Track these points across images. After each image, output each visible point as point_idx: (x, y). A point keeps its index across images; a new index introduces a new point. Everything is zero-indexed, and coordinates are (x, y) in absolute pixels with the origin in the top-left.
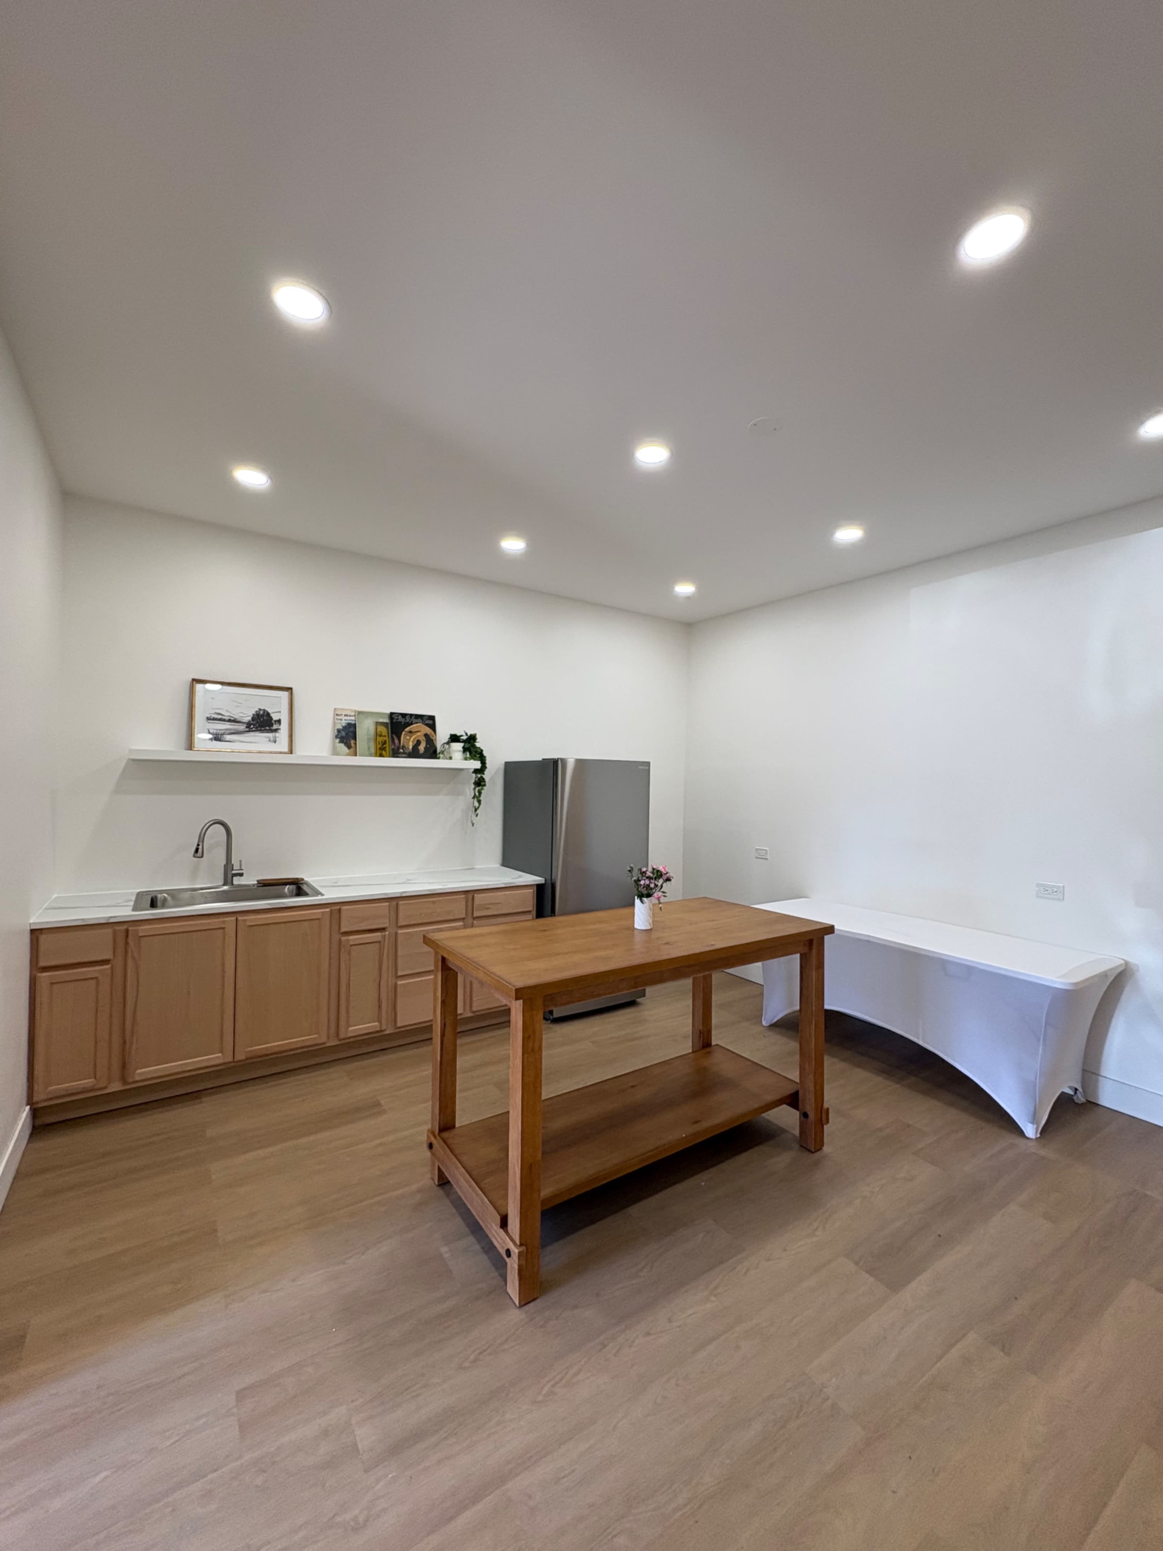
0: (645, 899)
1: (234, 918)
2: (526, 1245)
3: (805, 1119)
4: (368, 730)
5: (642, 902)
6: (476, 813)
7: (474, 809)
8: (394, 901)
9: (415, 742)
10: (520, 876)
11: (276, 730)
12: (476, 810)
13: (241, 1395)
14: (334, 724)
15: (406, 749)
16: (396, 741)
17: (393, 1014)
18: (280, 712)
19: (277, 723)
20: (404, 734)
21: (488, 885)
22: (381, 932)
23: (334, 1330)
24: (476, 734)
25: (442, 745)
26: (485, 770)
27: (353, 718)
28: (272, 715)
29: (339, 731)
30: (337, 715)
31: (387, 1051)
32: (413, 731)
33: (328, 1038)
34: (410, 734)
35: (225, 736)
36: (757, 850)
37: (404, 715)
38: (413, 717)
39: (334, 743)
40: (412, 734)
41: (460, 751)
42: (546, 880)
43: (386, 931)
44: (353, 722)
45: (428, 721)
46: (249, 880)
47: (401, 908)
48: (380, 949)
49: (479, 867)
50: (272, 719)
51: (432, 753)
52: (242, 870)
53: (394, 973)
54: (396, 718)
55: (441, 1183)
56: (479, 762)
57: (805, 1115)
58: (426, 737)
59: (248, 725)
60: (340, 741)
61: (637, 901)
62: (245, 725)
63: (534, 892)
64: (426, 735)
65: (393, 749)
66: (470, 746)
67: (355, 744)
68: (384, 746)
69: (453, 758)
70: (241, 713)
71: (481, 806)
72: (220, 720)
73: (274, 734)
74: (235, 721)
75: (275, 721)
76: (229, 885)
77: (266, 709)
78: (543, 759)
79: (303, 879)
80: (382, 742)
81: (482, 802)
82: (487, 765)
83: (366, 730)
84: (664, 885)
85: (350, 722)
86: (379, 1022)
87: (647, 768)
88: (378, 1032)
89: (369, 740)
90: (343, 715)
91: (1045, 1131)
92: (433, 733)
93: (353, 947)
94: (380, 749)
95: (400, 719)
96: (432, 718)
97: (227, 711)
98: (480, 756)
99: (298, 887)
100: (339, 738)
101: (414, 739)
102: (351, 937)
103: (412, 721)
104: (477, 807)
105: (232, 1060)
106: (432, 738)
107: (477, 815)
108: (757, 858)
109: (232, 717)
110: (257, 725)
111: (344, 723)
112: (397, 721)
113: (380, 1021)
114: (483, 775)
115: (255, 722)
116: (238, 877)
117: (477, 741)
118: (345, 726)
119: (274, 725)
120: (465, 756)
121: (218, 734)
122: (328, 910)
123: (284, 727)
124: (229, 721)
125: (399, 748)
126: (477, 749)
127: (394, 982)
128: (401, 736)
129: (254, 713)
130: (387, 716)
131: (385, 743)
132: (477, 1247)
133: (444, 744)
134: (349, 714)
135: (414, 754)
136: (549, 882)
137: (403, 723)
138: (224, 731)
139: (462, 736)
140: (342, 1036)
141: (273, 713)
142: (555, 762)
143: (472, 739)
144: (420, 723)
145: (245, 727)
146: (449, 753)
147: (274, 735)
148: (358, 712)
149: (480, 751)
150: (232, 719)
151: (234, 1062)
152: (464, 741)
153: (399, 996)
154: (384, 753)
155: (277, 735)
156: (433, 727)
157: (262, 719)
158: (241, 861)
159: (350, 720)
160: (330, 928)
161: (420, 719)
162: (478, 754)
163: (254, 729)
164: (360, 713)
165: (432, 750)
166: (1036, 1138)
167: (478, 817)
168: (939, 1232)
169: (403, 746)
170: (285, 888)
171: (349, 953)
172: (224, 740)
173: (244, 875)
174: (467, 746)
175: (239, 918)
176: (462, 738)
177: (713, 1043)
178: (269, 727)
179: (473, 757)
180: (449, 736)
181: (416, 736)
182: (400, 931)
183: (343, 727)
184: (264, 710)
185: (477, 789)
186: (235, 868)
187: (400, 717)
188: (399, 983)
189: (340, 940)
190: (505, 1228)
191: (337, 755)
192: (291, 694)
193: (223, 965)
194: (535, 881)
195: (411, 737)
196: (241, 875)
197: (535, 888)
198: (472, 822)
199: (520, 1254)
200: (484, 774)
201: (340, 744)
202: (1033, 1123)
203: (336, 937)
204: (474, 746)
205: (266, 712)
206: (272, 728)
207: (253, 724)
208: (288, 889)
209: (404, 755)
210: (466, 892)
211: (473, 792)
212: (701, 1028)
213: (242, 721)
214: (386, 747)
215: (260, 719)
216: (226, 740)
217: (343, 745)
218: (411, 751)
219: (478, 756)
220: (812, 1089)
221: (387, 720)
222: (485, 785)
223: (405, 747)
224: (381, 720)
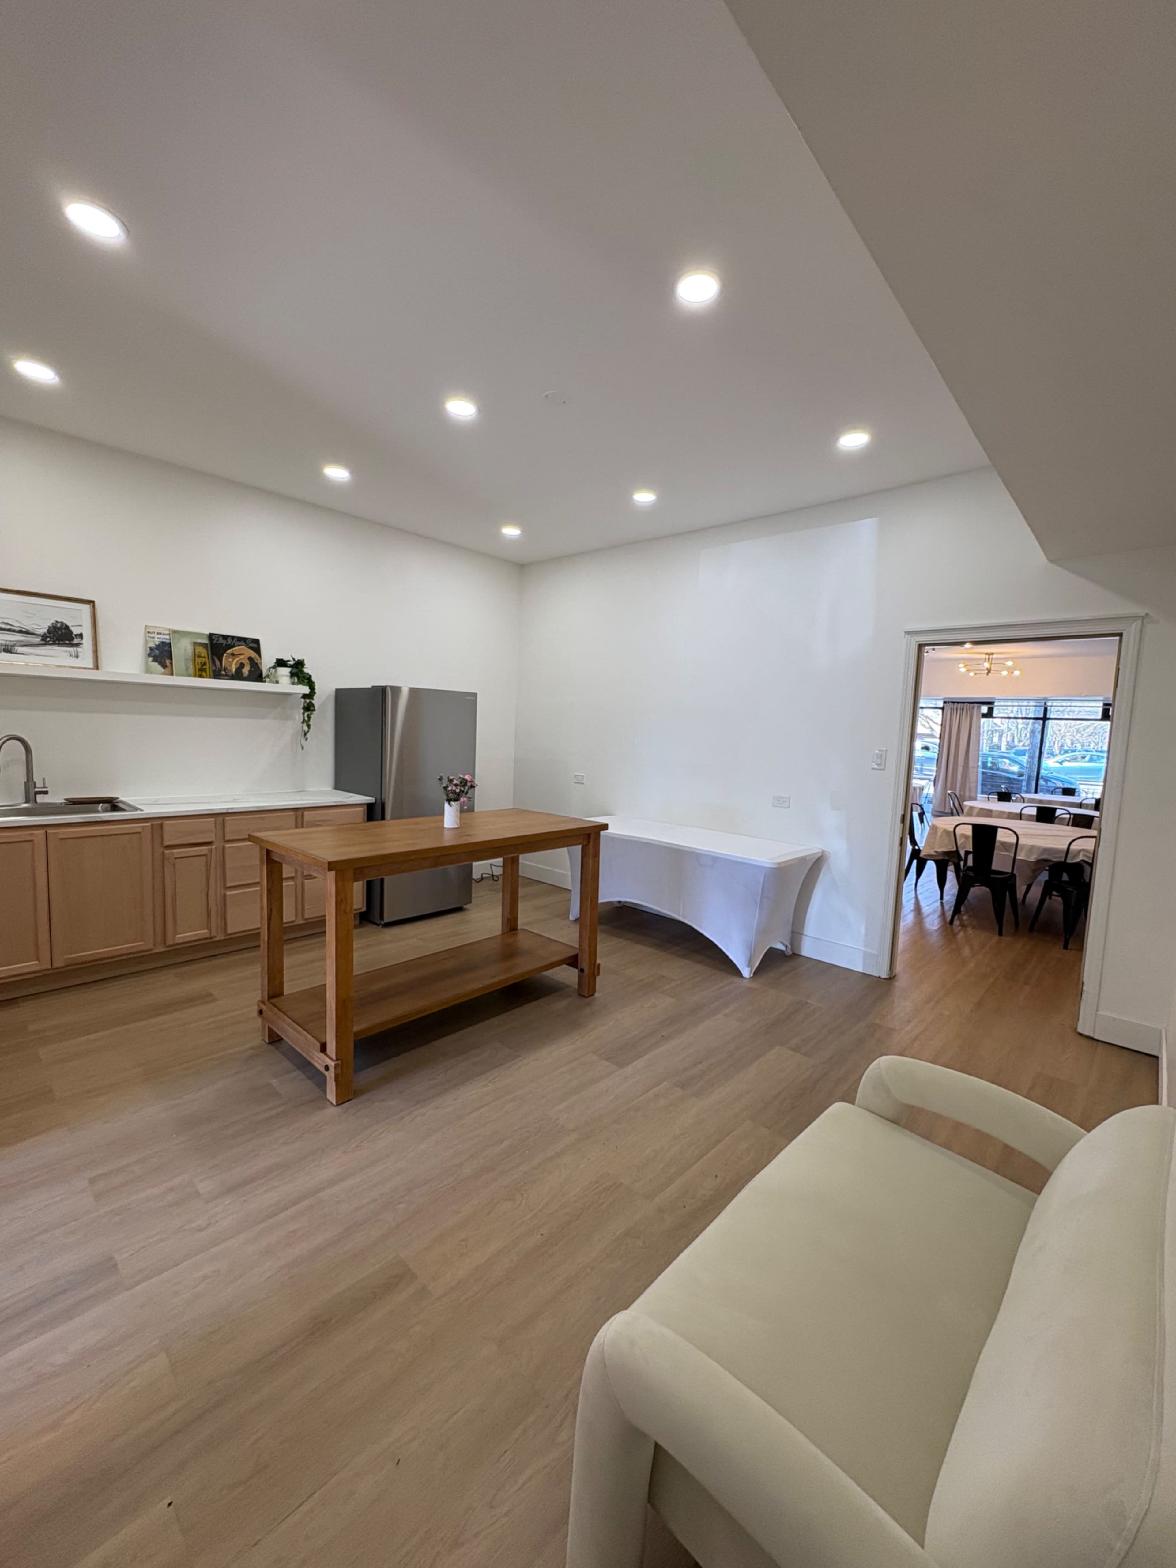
0: (452, 803)
1: (43, 831)
2: (341, 1060)
3: (582, 973)
4: (185, 650)
5: (450, 804)
6: (306, 737)
7: (303, 734)
8: (220, 817)
9: (239, 665)
10: (351, 797)
11: (78, 645)
12: (305, 734)
13: (92, 1181)
14: (146, 642)
15: (228, 672)
16: (217, 663)
17: (223, 923)
18: (81, 626)
19: (78, 637)
20: (226, 656)
21: (317, 803)
22: (207, 846)
23: (175, 1136)
24: (303, 660)
25: (268, 669)
26: (313, 696)
27: (168, 637)
28: (72, 629)
29: (151, 649)
30: (149, 633)
31: (217, 957)
32: (236, 653)
33: (154, 945)
34: (232, 656)
35: (16, 648)
36: (576, 775)
37: (225, 637)
38: (235, 640)
39: (146, 663)
40: (234, 657)
41: (287, 676)
42: (376, 800)
43: (212, 845)
44: (168, 641)
45: (252, 644)
46: (56, 798)
47: (227, 824)
48: (207, 862)
49: (311, 790)
50: (72, 633)
51: (257, 676)
52: (47, 788)
53: (222, 885)
54: (217, 639)
55: (271, 1041)
56: (307, 688)
57: (582, 970)
58: (250, 661)
59: (44, 638)
60: (153, 659)
61: (446, 805)
62: (40, 638)
63: (364, 810)
64: (250, 659)
65: (214, 671)
66: (298, 671)
67: (171, 664)
68: (204, 667)
69: (280, 682)
70: (34, 624)
71: (310, 730)
72: (9, 630)
73: (75, 648)
74: (27, 633)
75: (76, 635)
76: (32, 803)
77: (65, 622)
78: (373, 687)
79: (117, 798)
80: (201, 663)
81: (312, 727)
82: (316, 691)
83: (182, 650)
84: (469, 791)
85: (164, 640)
86: (207, 929)
87: (474, 698)
88: (207, 938)
89: (186, 660)
90: (156, 633)
91: (757, 973)
92: (258, 657)
93: (178, 860)
94: (199, 670)
95: (221, 640)
96: (257, 642)
97: (17, 621)
98: (307, 680)
99: (113, 804)
100: (152, 656)
101: (238, 661)
102: (175, 851)
103: (234, 644)
104: (306, 731)
105: (49, 967)
106: (256, 661)
107: (306, 739)
108: (575, 783)
109: (24, 628)
110: (55, 638)
111: (157, 642)
112: (218, 642)
113: (208, 927)
114: (312, 701)
115: (51, 635)
116: (42, 795)
117: (305, 667)
118: (159, 645)
119: (75, 640)
120: (293, 681)
121: (8, 646)
122: (149, 824)
123: (87, 641)
124: (20, 632)
125: (220, 671)
126: (305, 675)
127: (222, 893)
128: (222, 658)
129: (51, 626)
130: (206, 637)
131: (205, 664)
132: (304, 1076)
133: (270, 668)
134: (162, 632)
135: (238, 676)
136: (379, 801)
137: (224, 645)
138: (14, 643)
139: (289, 661)
140: (169, 942)
141: (72, 626)
142: (383, 689)
143: (299, 664)
144: (243, 645)
145: (39, 640)
146: (275, 677)
147: (76, 650)
148: (172, 630)
149: (308, 676)
150: (24, 630)
151: (52, 969)
152: (291, 666)
153: (228, 905)
154: (204, 674)
155: (79, 649)
156: (258, 650)
157: (60, 632)
158: (44, 779)
159: (163, 639)
160: (152, 840)
161: (243, 642)
162: (307, 679)
163: (51, 642)
164: (175, 632)
165: (257, 673)
166: (750, 978)
167: (307, 741)
168: (662, 1034)
169: (225, 668)
170: (98, 806)
171: (174, 866)
172: (15, 652)
173: (49, 793)
174: (294, 670)
175: (49, 831)
176: (289, 663)
177: (519, 927)
178: (69, 641)
179: (301, 682)
180: (275, 661)
181: (238, 659)
182: (227, 846)
183: (156, 645)
184: (62, 623)
185: (306, 714)
186: (37, 786)
187: (221, 638)
188: (228, 893)
189: (163, 853)
190: (325, 1053)
191: (151, 673)
192: (94, 607)
193: (34, 878)
194: (364, 800)
195: (233, 660)
196: (46, 793)
197: (366, 807)
198: (302, 746)
199: (336, 1066)
200: (313, 699)
201: (154, 663)
202: (748, 967)
203: (159, 850)
204: (302, 672)
205: (64, 625)
206: (72, 642)
207: (49, 637)
208: (102, 806)
209: (226, 677)
210: (296, 810)
211: (302, 716)
212: (509, 916)
213: (35, 633)
214: (206, 668)
215: (57, 632)
216: (18, 652)
217: (157, 664)
218: (234, 673)
219: (306, 681)
220: (587, 949)
221: (206, 641)
222: (314, 710)
223: (227, 669)
224: (199, 641)
